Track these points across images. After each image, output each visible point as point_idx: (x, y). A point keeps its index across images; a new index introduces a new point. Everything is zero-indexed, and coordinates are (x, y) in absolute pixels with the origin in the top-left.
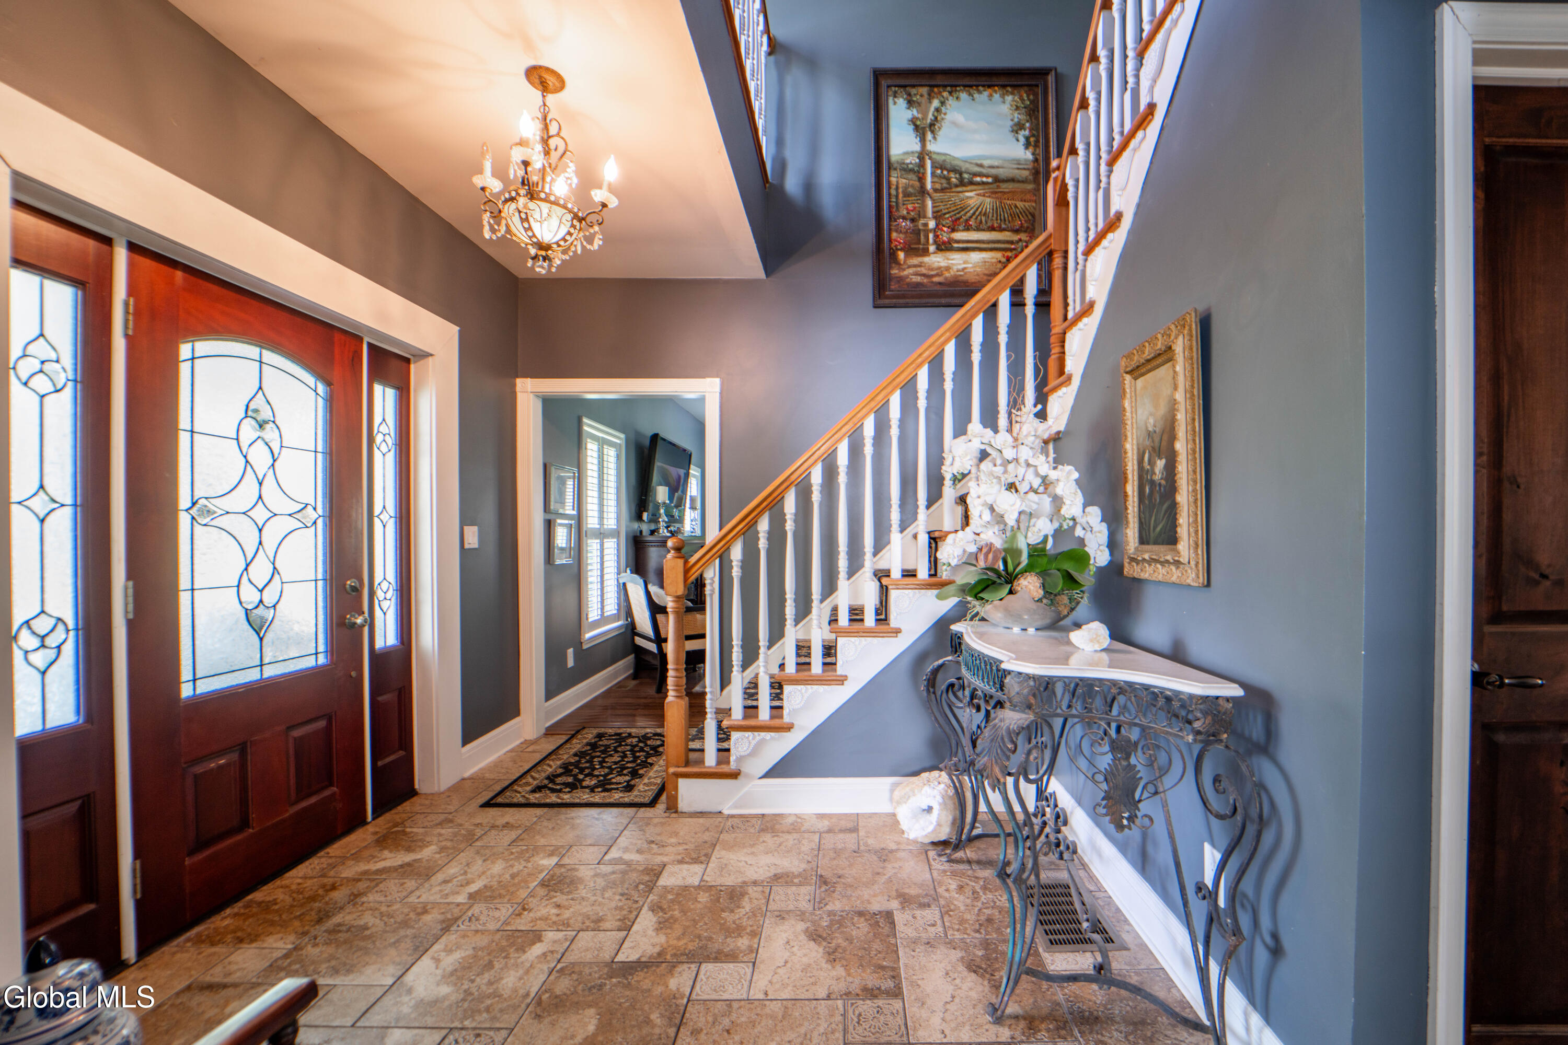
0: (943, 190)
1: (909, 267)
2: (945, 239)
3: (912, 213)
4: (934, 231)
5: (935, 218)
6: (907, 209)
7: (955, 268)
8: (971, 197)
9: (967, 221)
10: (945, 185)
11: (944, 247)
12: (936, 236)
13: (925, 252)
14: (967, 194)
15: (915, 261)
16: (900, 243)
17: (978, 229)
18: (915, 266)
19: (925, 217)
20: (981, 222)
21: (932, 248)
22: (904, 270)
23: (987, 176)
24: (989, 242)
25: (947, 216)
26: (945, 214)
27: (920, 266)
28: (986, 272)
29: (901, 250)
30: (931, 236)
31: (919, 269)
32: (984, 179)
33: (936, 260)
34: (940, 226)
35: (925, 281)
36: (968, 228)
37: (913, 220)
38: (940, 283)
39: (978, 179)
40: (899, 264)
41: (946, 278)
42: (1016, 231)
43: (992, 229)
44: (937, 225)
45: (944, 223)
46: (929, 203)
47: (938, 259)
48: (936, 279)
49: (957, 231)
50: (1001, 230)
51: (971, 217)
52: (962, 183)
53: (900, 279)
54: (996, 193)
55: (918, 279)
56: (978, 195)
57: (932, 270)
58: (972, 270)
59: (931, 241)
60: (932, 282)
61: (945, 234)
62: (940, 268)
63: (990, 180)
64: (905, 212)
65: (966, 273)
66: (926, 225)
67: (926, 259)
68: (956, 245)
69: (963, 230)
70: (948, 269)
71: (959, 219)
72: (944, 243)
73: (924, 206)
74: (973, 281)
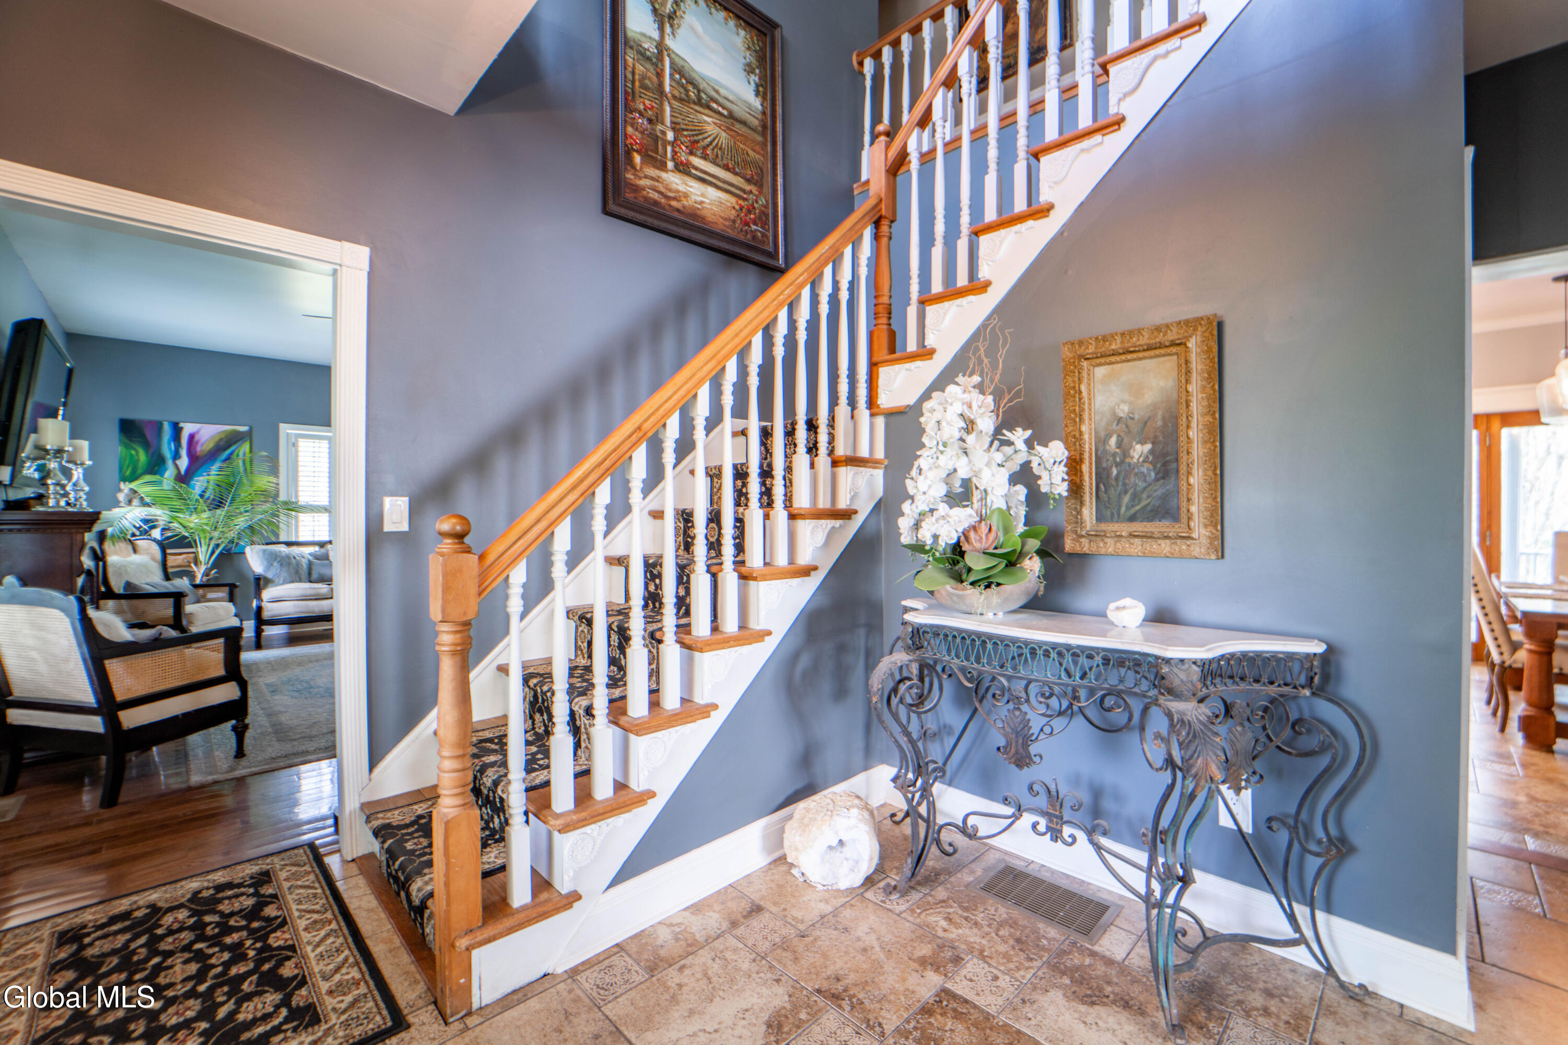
0: (681, 100)
1: (646, 177)
2: (683, 158)
3: (650, 113)
4: (673, 144)
5: (673, 129)
6: (644, 104)
7: (694, 198)
8: (708, 123)
9: (705, 148)
10: (683, 96)
11: (683, 168)
12: (675, 153)
13: (662, 166)
14: (706, 118)
15: (652, 172)
16: (637, 143)
17: (714, 163)
18: (652, 179)
19: (663, 123)
20: (717, 156)
21: (670, 165)
22: (640, 178)
23: (724, 108)
24: (725, 182)
25: (685, 133)
26: (683, 130)
27: (658, 181)
28: (722, 215)
29: (637, 151)
30: (669, 149)
31: (656, 184)
32: (720, 109)
33: (674, 180)
34: (679, 143)
35: (663, 201)
36: (705, 157)
37: (650, 121)
38: (678, 210)
39: (715, 106)
40: (634, 167)
41: (684, 207)
42: (749, 181)
43: (726, 168)
44: (676, 139)
45: (682, 139)
46: (668, 109)
47: (677, 181)
48: (674, 203)
49: (695, 155)
50: (736, 174)
51: (708, 146)
52: (699, 102)
53: (637, 189)
54: (731, 130)
55: (655, 196)
56: (715, 124)
57: (670, 190)
58: (709, 207)
59: (669, 155)
60: (670, 206)
61: (683, 154)
62: (678, 191)
63: (725, 112)
64: (642, 107)
65: (703, 208)
66: (664, 133)
67: (664, 175)
68: (694, 171)
69: (701, 158)
70: (686, 195)
71: (697, 142)
72: (682, 162)
73: (662, 110)
74: (710, 219)
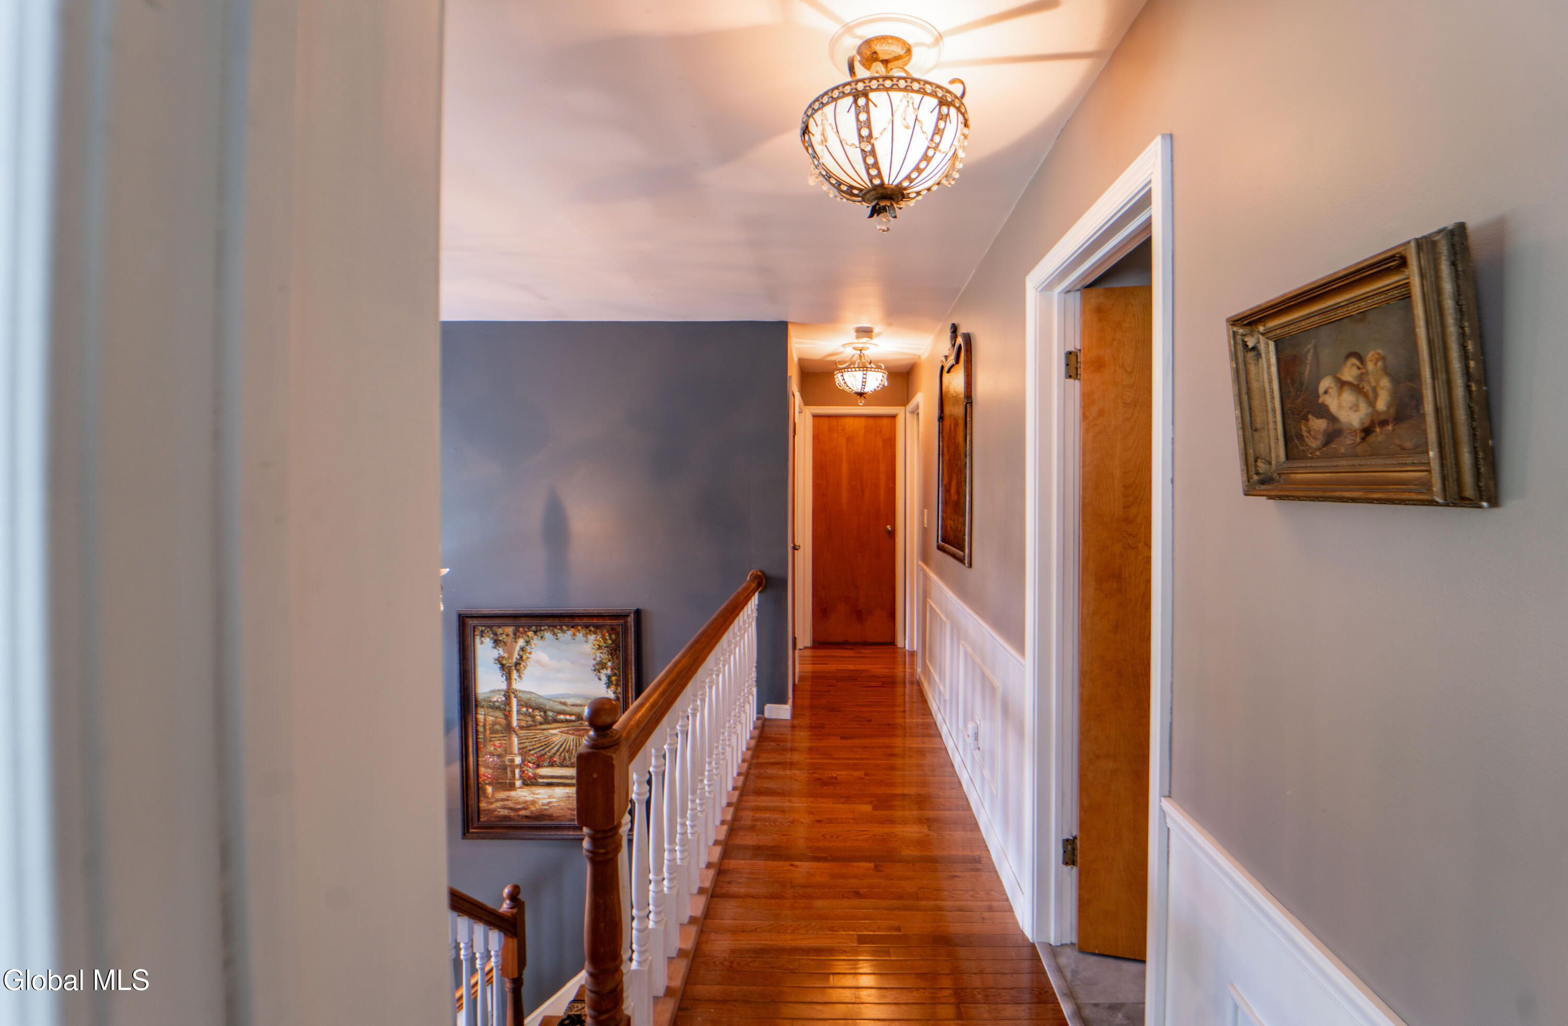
0: (528, 727)
1: (497, 801)
2: (530, 774)
3: (499, 750)
4: (520, 766)
5: (520, 754)
6: (495, 745)
7: (540, 802)
8: (555, 734)
9: (552, 757)
10: (530, 723)
11: (530, 782)
12: (522, 772)
13: (512, 787)
14: (552, 731)
15: (502, 795)
16: (488, 778)
17: (562, 765)
18: (503, 800)
19: (511, 753)
20: (565, 759)
21: (518, 783)
22: (492, 803)
23: (571, 715)
25: (532, 752)
26: (530, 750)
27: (507, 800)
28: (570, 806)
29: (490, 784)
30: (517, 771)
31: (506, 803)
32: (568, 717)
33: (523, 794)
34: (526, 762)
35: (512, 814)
36: (552, 764)
37: (499, 756)
38: (527, 817)
39: (562, 717)
40: (486, 797)
41: (532, 812)
44: (523, 761)
45: (529, 759)
46: (515, 740)
47: (524, 794)
48: (523, 813)
49: (542, 767)
51: (555, 754)
52: (546, 721)
53: (491, 811)
54: (579, 730)
55: (505, 812)
56: (561, 732)
57: (519, 803)
58: (556, 804)
59: (517, 776)
60: (519, 816)
61: (530, 770)
62: (525, 802)
63: (573, 718)
64: (492, 749)
65: (550, 807)
66: (512, 761)
67: (513, 794)
68: (541, 780)
69: (548, 766)
70: (533, 802)
71: (544, 755)
72: (529, 778)
73: (511, 744)
74: (557, 815)
